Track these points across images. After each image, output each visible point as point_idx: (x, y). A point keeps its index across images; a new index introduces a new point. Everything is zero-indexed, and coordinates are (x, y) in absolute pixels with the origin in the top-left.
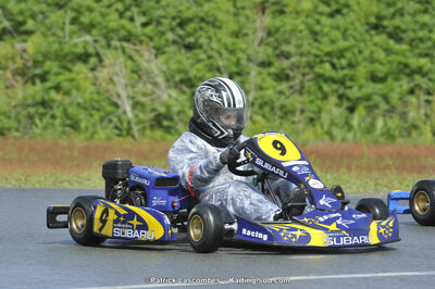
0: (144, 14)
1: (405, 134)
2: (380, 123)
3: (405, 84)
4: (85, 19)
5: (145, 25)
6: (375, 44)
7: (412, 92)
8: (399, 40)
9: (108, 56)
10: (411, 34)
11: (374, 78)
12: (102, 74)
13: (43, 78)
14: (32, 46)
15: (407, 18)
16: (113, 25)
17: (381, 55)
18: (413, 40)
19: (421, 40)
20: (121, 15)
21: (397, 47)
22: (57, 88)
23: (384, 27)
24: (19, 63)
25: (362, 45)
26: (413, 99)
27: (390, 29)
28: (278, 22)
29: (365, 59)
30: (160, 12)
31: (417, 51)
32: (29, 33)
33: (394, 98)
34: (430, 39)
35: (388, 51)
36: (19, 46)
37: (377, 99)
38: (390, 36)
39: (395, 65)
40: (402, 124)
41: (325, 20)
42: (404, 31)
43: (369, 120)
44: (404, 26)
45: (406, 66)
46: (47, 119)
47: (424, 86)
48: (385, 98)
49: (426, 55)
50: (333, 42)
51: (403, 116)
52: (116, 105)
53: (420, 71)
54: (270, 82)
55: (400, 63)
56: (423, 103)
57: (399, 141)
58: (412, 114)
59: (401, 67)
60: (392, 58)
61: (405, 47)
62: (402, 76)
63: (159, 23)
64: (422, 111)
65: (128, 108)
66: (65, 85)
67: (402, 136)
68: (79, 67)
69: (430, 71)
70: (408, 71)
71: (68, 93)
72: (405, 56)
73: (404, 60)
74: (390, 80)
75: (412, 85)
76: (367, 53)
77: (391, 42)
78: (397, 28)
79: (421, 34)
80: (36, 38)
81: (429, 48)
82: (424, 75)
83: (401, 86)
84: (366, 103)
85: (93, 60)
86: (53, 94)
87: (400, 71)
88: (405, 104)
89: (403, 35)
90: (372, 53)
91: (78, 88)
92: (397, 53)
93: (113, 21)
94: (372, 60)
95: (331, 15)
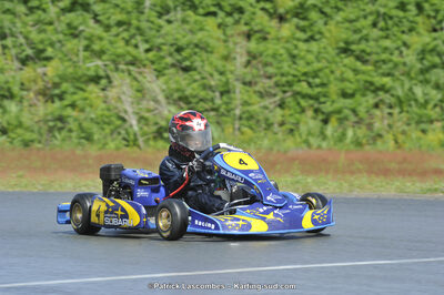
0: (147, 41)
1: (371, 142)
2: (350, 133)
3: (371, 99)
4: (96, 47)
5: (147, 51)
6: (345, 66)
7: (376, 106)
8: (365, 62)
9: (116, 78)
10: (374, 57)
11: (345, 95)
12: (112, 93)
13: (61, 97)
14: (52, 70)
15: (372, 43)
16: (120, 51)
17: (350, 75)
18: (377, 62)
19: (384, 62)
20: (127, 42)
21: (364, 68)
22: (73, 106)
23: (353, 51)
24: (41, 84)
25: (333, 67)
26: (377, 112)
27: (357, 53)
28: (262, 47)
29: (336, 79)
30: (160, 41)
31: (381, 71)
32: (48, 59)
33: (362, 111)
34: (390, 61)
35: (356, 71)
36: (40, 70)
37: (347, 112)
38: (358, 58)
39: (362, 83)
40: (368, 133)
41: (302, 45)
42: (369, 54)
43: (340, 130)
44: (368, 50)
45: (372, 84)
46: (64, 133)
47: (387, 101)
48: (354, 111)
49: (388, 75)
50: (308, 64)
51: (370, 127)
52: (124, 120)
53: (382, 88)
54: (255, 98)
55: (366, 81)
56: (386, 115)
57: (367, 148)
58: (377, 125)
59: (367, 85)
60: (359, 77)
61: (370, 68)
62: (368, 93)
63: (159, 49)
64: (386, 122)
65: (134, 122)
66: (79, 103)
67: (369, 144)
68: (92, 87)
69: (392, 88)
70: (372, 88)
71: (82, 110)
72: (370, 75)
73: (369, 79)
74: (358, 96)
75: (376, 100)
76: (338, 74)
77: (358, 64)
78: (363, 51)
79: (384, 56)
80: (54, 63)
81: (391, 69)
82: (387, 91)
83: (367, 101)
84: (338, 116)
85: (104, 82)
86: (69, 111)
87: (367, 89)
88: (372, 116)
89: (367, 58)
90: (342, 73)
91: (91, 106)
92: (364, 73)
93: (120, 47)
94: (343, 80)
95: (307, 41)
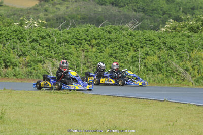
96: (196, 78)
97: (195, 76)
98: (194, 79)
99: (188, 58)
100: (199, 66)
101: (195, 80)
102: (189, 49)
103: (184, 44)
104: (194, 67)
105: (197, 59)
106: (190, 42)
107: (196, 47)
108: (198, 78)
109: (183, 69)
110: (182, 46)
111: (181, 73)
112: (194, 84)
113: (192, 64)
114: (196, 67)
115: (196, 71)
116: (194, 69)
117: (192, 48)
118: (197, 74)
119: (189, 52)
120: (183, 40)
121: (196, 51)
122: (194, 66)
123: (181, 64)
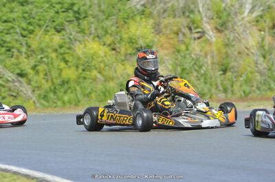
96: (42, 92)
97: (39, 88)
98: (37, 92)
99: (24, 49)
100: (47, 64)
101: (39, 95)
102: (24, 30)
103: (14, 19)
104: (38, 68)
105: (42, 51)
106: (26, 15)
107: (39, 26)
108: (46, 92)
109: (12, 72)
110: (10, 24)
111: (8, 81)
112: (38, 105)
113: (32, 63)
114: (41, 68)
115: (42, 75)
116: (37, 72)
117: (31, 28)
118: (43, 81)
119: (25, 37)
120: (12, 11)
121: (39, 32)
122: (36, 66)
123: (9, 62)
